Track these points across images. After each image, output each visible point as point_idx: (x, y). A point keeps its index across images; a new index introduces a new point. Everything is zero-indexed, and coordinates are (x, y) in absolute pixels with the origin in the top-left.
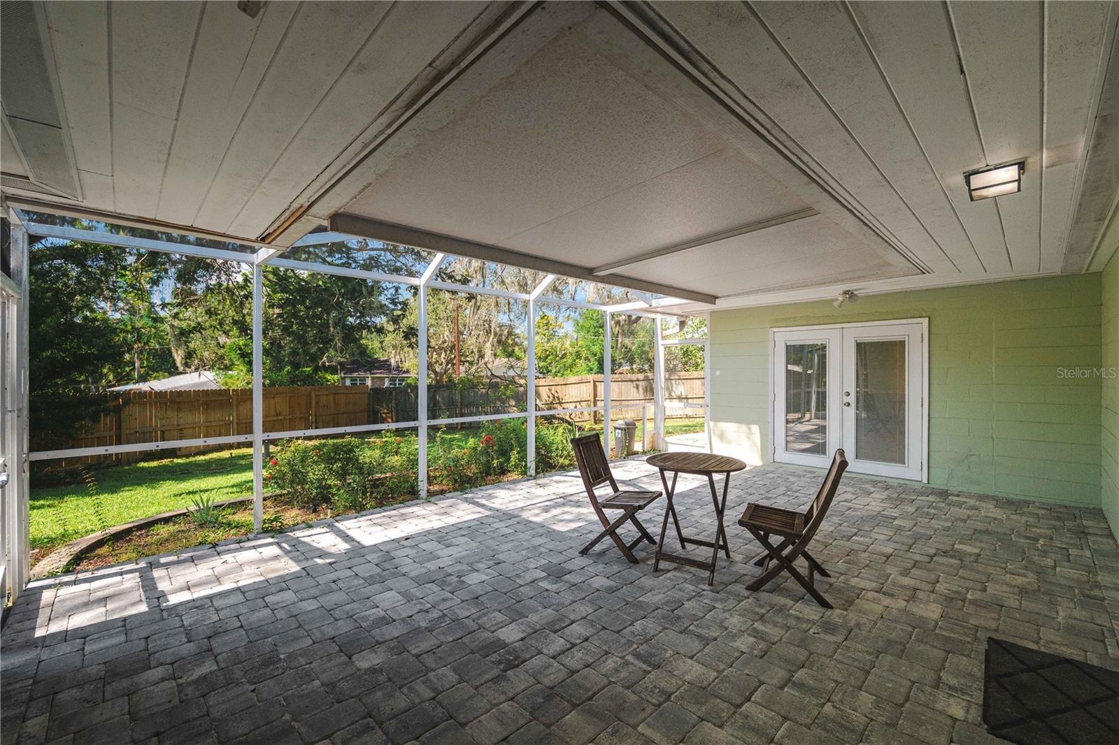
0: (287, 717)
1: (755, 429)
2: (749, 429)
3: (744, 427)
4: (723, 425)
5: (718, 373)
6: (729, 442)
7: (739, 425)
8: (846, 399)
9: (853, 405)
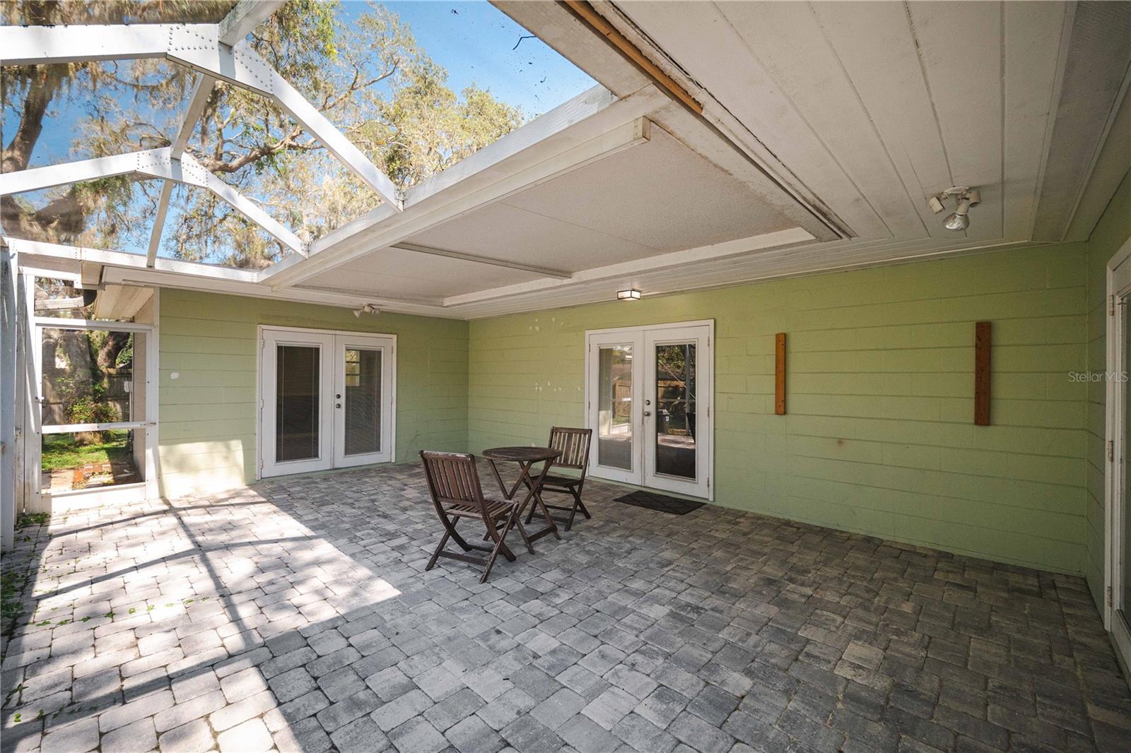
0: (839, 705)
1: (237, 447)
2: (228, 447)
3: (220, 446)
4: (184, 448)
5: (175, 376)
6: (195, 470)
7: (211, 443)
8: (338, 401)
9: (343, 406)
